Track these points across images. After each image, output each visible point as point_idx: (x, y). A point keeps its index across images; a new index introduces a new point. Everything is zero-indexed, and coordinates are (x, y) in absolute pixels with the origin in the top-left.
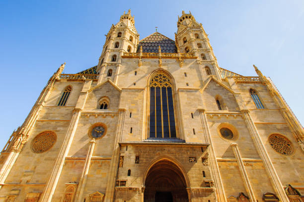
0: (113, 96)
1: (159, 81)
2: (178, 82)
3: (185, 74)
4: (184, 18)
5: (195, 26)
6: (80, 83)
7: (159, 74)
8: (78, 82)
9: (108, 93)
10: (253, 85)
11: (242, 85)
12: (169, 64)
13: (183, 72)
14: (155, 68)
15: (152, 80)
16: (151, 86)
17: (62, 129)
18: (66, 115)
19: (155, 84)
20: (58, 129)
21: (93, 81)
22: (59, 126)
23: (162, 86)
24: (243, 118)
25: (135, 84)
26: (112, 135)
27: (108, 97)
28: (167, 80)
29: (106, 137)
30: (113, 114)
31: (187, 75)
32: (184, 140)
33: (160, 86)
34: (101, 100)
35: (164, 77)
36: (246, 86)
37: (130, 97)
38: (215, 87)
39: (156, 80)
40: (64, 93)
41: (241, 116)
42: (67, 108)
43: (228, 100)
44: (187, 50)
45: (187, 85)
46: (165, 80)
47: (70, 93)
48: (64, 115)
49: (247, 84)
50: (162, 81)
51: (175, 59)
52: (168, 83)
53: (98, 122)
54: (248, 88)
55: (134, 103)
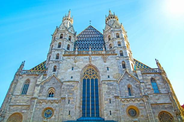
0: (57, 88)
1: (89, 74)
2: (102, 75)
3: (108, 68)
4: (109, 18)
5: (117, 27)
6: (35, 77)
7: (89, 68)
8: (34, 76)
9: (53, 85)
10: (153, 75)
11: (146, 75)
12: (96, 60)
13: (106, 66)
14: (87, 64)
15: (85, 74)
16: (83, 78)
17: (25, 111)
18: (27, 101)
19: (86, 77)
20: (23, 111)
21: (44, 75)
22: (24, 110)
23: (91, 78)
24: (144, 101)
25: (72, 77)
26: (57, 116)
27: (54, 88)
28: (95, 73)
29: (53, 117)
30: (57, 101)
31: (109, 69)
32: (104, 119)
33: (89, 78)
34: (49, 90)
35: (93, 70)
36: (149, 76)
37: (69, 88)
38: (127, 78)
39: (87, 73)
40: (25, 85)
41: (143, 100)
42: (28, 96)
43: (136, 88)
44: (111, 46)
45: (109, 77)
46: (93, 73)
47: (28, 85)
48: (26, 101)
49: (149, 75)
50: (91, 74)
51: (101, 56)
52: (95, 76)
53: (48, 107)
54: (150, 77)
55: (71, 93)
